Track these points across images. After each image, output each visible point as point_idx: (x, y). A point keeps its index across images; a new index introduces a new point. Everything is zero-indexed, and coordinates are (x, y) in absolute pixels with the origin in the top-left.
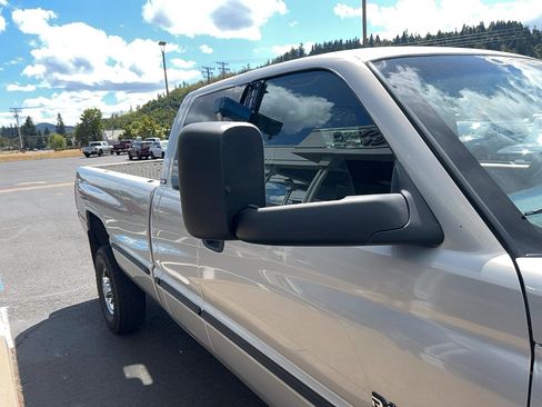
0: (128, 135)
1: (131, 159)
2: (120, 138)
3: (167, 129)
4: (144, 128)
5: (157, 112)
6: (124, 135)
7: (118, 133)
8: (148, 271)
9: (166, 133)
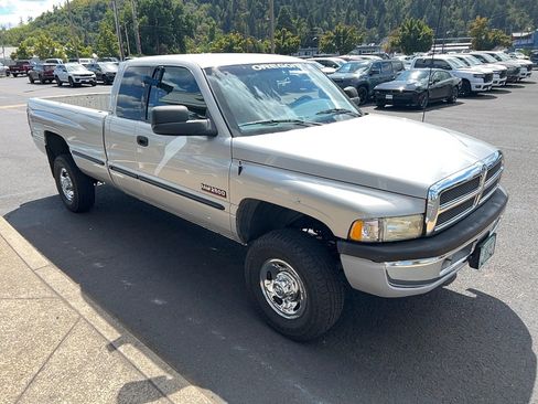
0: (22, 53)
1: (32, 82)
2: (13, 57)
3: (69, 47)
4: (41, 47)
5: (53, 27)
6: (18, 53)
7: (10, 50)
8: (103, 164)
9: (68, 53)
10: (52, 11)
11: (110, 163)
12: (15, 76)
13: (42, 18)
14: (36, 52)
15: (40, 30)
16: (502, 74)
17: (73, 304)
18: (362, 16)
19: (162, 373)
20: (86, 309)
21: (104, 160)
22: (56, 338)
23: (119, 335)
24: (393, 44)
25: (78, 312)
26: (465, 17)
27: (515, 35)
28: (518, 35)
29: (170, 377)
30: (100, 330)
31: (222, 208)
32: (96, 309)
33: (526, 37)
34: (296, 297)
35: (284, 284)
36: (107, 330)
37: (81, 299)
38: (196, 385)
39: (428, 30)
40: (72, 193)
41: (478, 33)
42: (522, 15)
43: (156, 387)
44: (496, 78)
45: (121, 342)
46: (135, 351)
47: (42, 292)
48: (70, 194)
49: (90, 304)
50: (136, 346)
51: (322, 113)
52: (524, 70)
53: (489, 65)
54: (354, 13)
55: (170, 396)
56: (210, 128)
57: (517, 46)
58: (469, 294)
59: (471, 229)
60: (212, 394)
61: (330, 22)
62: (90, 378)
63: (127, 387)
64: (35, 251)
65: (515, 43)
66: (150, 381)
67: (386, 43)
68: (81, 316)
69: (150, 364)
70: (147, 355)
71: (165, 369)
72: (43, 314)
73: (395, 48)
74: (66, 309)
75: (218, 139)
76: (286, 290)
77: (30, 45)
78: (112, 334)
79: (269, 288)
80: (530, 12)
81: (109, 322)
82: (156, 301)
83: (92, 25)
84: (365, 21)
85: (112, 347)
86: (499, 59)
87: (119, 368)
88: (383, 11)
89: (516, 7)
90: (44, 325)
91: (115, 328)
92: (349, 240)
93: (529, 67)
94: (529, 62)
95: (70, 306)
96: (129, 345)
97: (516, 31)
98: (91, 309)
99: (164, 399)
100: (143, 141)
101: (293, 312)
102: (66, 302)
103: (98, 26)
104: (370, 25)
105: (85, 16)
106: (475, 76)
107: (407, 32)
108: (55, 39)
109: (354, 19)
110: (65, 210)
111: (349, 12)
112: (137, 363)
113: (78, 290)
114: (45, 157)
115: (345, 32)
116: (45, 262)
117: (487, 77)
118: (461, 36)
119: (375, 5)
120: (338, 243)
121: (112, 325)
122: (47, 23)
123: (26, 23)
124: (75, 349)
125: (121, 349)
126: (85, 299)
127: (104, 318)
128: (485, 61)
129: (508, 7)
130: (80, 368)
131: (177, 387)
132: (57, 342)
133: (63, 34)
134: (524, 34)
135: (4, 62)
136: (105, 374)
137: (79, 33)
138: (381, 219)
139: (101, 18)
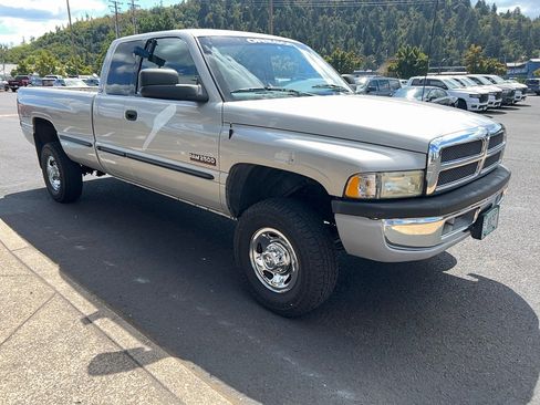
0: (22, 69)
3: (70, 65)
4: (42, 65)
5: (55, 47)
6: (18, 70)
7: (11, 68)
8: (91, 145)
9: (68, 71)
10: (54, 31)
11: (98, 144)
12: (14, 90)
13: (44, 37)
14: (36, 70)
15: (42, 50)
16: (498, 95)
17: (48, 281)
18: (359, 44)
19: (140, 345)
20: (62, 286)
21: (92, 142)
22: (27, 311)
23: (96, 310)
24: (390, 69)
25: (54, 288)
26: (460, 47)
27: (509, 64)
28: (512, 64)
29: (148, 349)
30: (76, 305)
31: (210, 177)
32: (73, 286)
33: (519, 67)
34: (287, 269)
35: (274, 254)
36: (84, 305)
37: (58, 277)
38: (176, 356)
39: (424, 57)
40: (58, 182)
41: (473, 61)
42: (516, 47)
43: (132, 358)
44: (492, 99)
45: (97, 316)
46: (112, 324)
47: (17, 269)
48: (56, 183)
49: (67, 281)
50: (113, 320)
51: (318, 87)
52: (519, 93)
53: (485, 87)
54: (352, 41)
55: (146, 367)
56: (200, 93)
57: (512, 75)
58: (470, 278)
59: (474, 194)
60: (192, 365)
61: (328, 49)
62: (60, 347)
63: (100, 357)
64: (14, 234)
65: (509, 72)
66: (126, 352)
67: (383, 69)
68: (57, 292)
69: (128, 336)
70: (125, 328)
71: (143, 341)
72: (16, 290)
73: (391, 72)
74: (41, 285)
75: (209, 104)
76: (276, 262)
77: (31, 63)
78: (88, 308)
79: (259, 262)
80: (523, 44)
81: (86, 298)
82: (139, 280)
83: (93, 46)
84: (362, 48)
85: (87, 320)
86: (494, 82)
87: (93, 340)
88: (380, 40)
89: (510, 38)
90: (16, 299)
91: (93, 303)
92: (344, 198)
93: (524, 91)
94: (524, 86)
95: (46, 283)
96: (106, 319)
97: (510, 61)
98: (69, 286)
99: (140, 369)
100: (131, 116)
101: (283, 285)
102: (42, 279)
103: (99, 48)
104: (367, 53)
105: (87, 38)
106: (471, 96)
107: (403, 59)
108: (57, 58)
109: (351, 46)
110: (51, 200)
111: (347, 40)
112: (113, 336)
113: (56, 269)
114: (33, 147)
115: (343, 56)
116: (24, 243)
117: (483, 98)
118: (456, 65)
119: (372, 33)
120: (333, 202)
121: (89, 300)
122: (50, 43)
123: (28, 42)
124: (47, 322)
125: (97, 322)
126: (63, 277)
127: (82, 294)
128: (480, 83)
129: (502, 38)
130: (50, 339)
131: (154, 358)
132: (28, 316)
133: (64, 54)
134: (518, 64)
135: (4, 78)
136: (77, 345)
137: (80, 53)
138: (379, 173)
139: (103, 39)
